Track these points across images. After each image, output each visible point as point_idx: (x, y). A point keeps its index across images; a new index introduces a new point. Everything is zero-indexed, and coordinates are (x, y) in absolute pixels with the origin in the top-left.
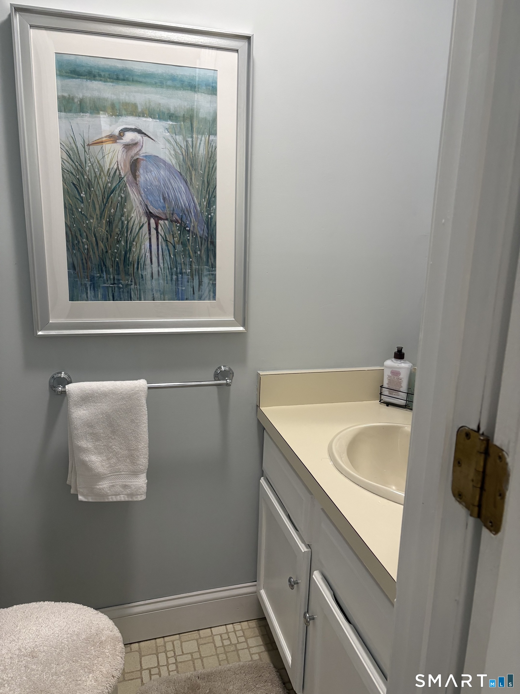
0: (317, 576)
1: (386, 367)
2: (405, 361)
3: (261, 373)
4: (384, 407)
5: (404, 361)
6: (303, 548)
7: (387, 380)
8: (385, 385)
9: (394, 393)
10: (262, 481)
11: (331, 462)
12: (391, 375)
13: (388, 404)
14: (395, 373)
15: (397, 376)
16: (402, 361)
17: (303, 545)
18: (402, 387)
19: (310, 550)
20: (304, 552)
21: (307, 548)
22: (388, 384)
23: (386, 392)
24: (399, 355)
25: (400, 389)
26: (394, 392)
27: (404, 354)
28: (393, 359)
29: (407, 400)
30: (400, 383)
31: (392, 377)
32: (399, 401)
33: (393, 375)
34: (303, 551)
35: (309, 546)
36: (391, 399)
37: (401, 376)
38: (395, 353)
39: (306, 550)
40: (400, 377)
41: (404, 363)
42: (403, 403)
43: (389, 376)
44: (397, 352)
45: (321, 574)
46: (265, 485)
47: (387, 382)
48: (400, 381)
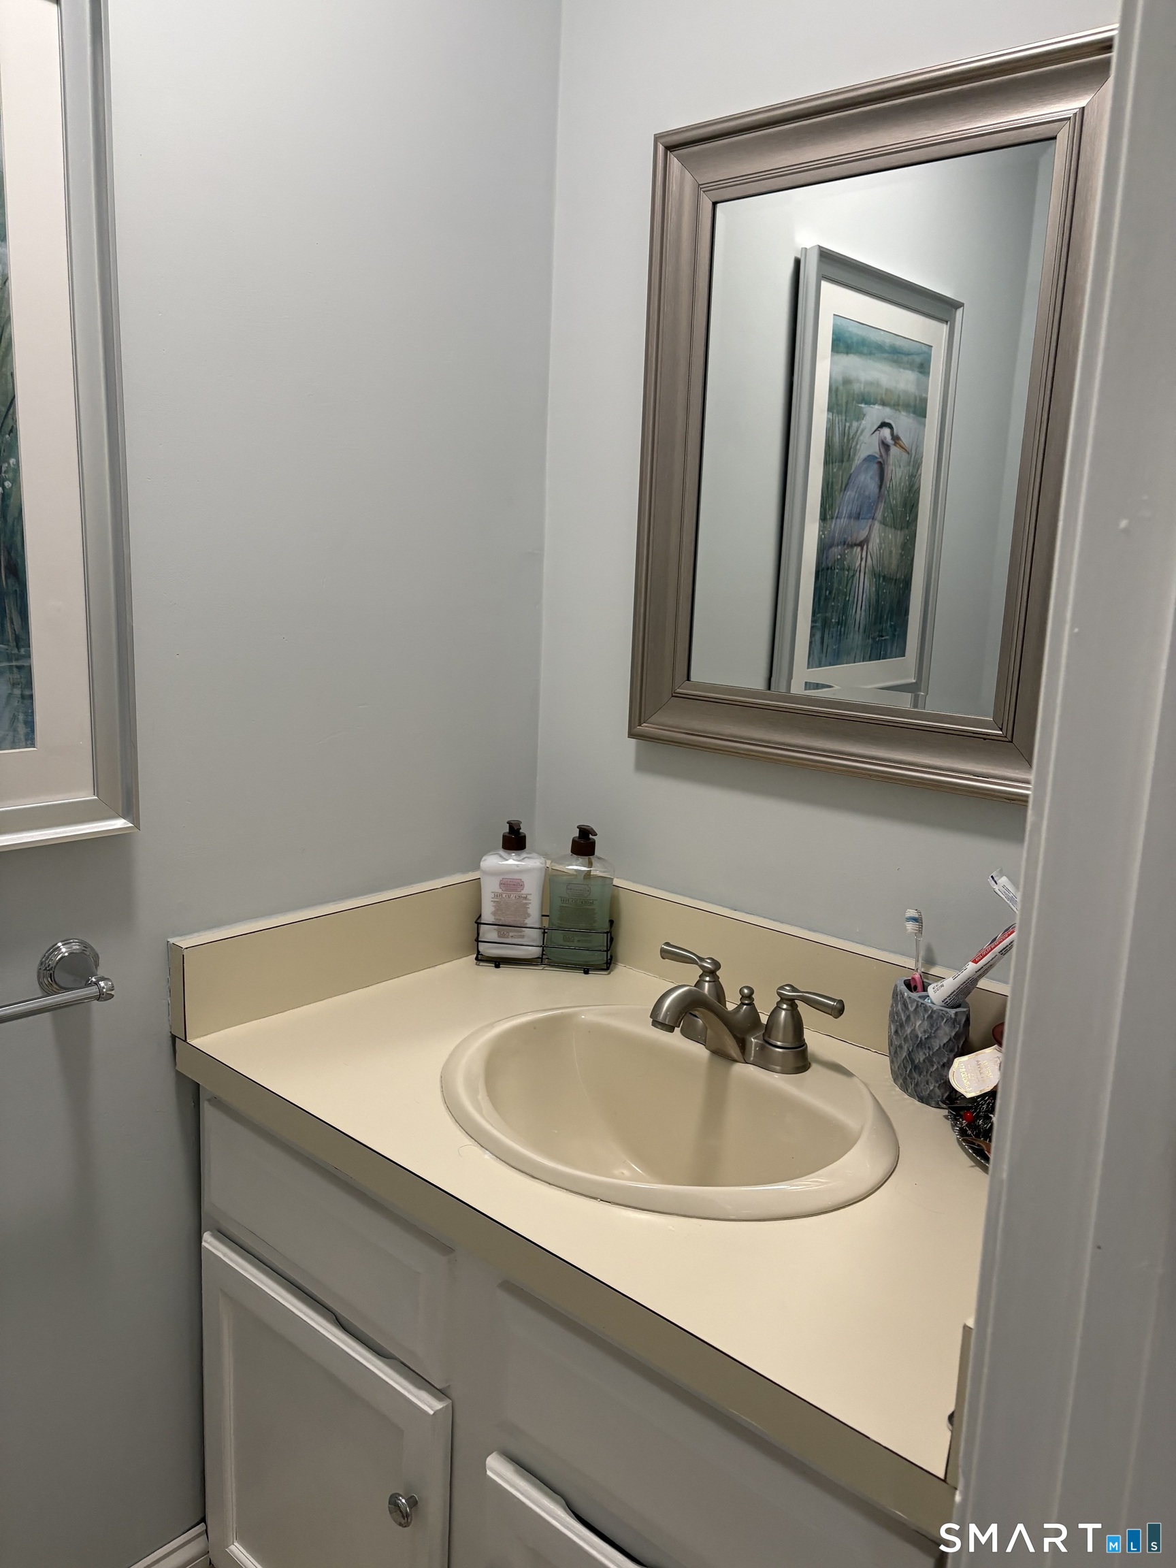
0: (498, 1470)
1: (485, 873)
2: (530, 853)
3: (184, 942)
4: (488, 970)
5: (528, 853)
6: (428, 1404)
7: (492, 903)
8: (488, 915)
9: (511, 934)
10: (210, 1242)
11: (486, 1154)
12: (500, 891)
13: (498, 962)
14: (511, 884)
15: (516, 890)
16: (524, 854)
17: (424, 1395)
18: (529, 915)
19: (449, 1402)
20: (434, 1414)
21: (440, 1400)
22: (494, 914)
23: (488, 933)
24: (515, 841)
25: (526, 921)
26: (511, 931)
27: (525, 837)
28: (502, 852)
29: (543, 944)
30: (525, 906)
31: (504, 896)
32: (526, 950)
33: (506, 890)
34: (431, 1412)
35: (440, 1393)
36: (503, 948)
37: (525, 891)
38: (504, 837)
39: (439, 1406)
40: (523, 892)
41: (528, 858)
42: (534, 952)
43: (496, 895)
44: (509, 833)
45: (507, 1461)
46: (225, 1255)
47: (493, 909)
48: (524, 901)
